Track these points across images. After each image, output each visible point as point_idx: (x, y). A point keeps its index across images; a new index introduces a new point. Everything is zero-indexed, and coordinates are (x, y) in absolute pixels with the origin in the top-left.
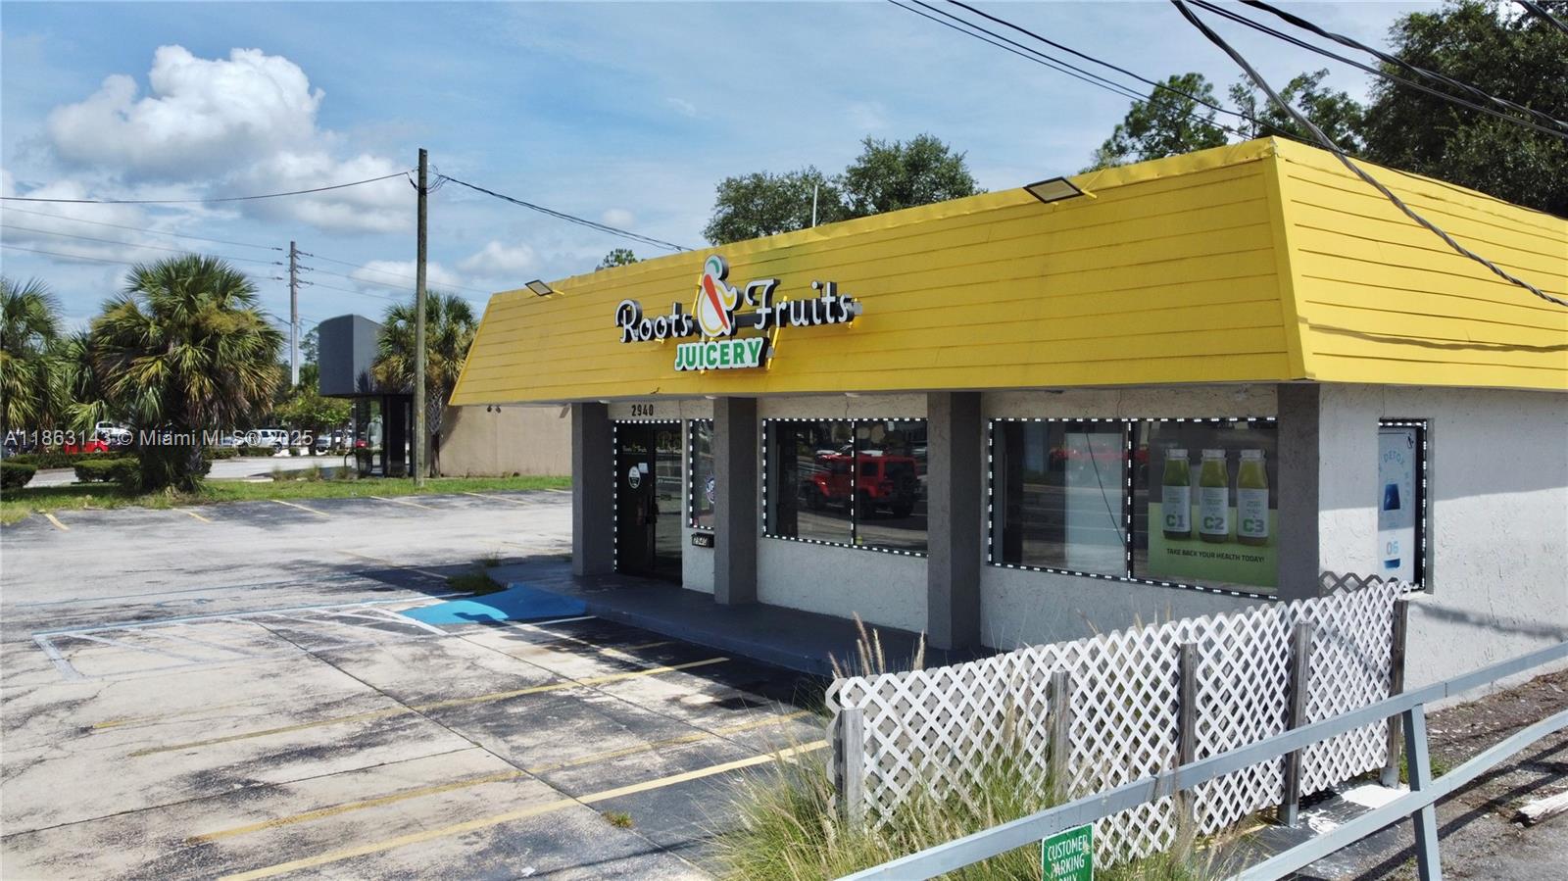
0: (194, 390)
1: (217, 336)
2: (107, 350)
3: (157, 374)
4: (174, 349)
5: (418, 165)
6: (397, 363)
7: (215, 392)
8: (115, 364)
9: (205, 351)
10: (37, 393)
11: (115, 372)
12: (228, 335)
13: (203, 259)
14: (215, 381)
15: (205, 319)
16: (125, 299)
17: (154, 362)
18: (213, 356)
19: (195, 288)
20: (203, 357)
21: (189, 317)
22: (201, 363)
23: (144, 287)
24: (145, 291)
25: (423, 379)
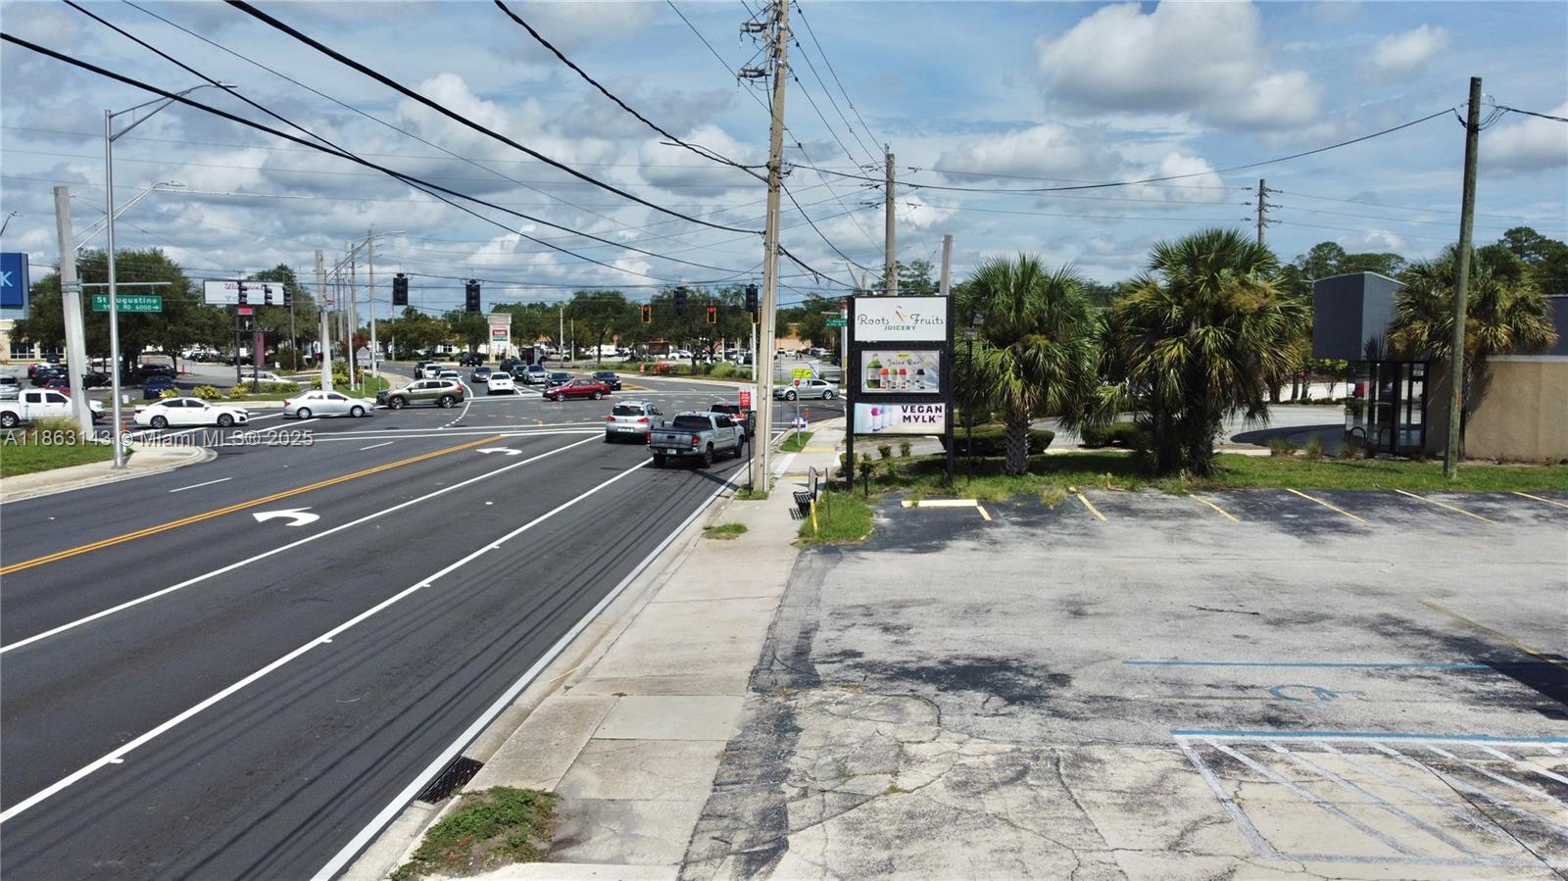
0: (1215, 373)
1: (1241, 316)
2: (1130, 331)
3: (1179, 358)
4: (1196, 330)
5: (1468, 97)
6: (1421, 330)
7: (1236, 376)
8: (1138, 346)
9: (1228, 332)
10: (1072, 376)
11: (1138, 353)
12: (1252, 315)
13: (1224, 233)
14: (1234, 361)
15: (1229, 297)
16: (1145, 278)
17: (1175, 344)
18: (1235, 337)
19: (1218, 264)
20: (1225, 338)
21: (1212, 296)
22: (1223, 345)
23: (1163, 264)
24: (1166, 269)
25: (1462, 353)
